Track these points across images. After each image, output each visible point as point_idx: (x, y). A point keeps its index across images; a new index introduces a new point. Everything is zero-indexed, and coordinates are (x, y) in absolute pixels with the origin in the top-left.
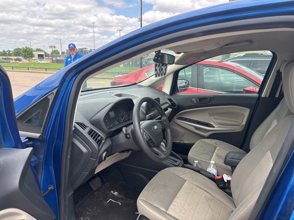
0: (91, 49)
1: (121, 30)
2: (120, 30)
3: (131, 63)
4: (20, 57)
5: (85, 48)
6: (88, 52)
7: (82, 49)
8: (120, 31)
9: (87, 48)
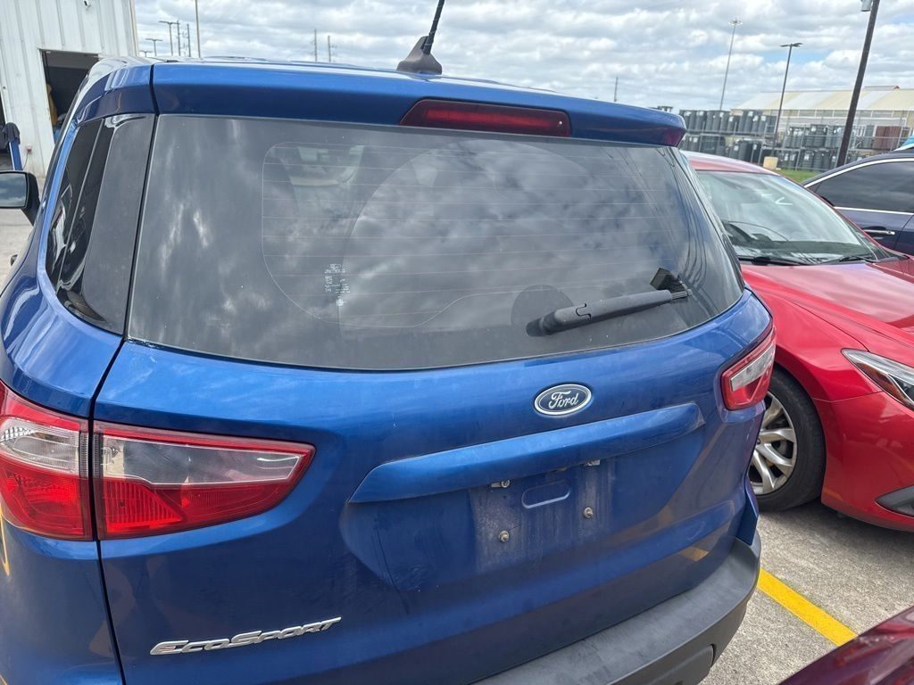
0: (696, 111)
1: (796, 45)
2: (791, 46)
3: (807, 157)
8: (793, 48)
9: (671, 108)
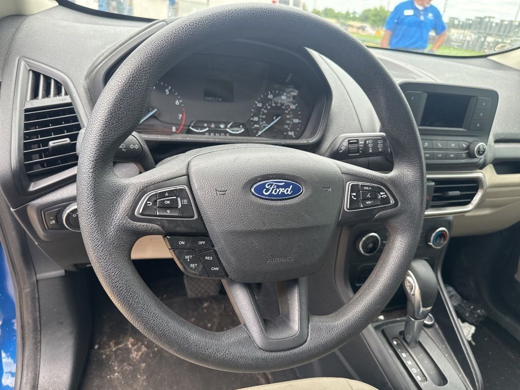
4: (365, 24)
5: (490, 17)
6: (494, 25)
7: (481, 19)
